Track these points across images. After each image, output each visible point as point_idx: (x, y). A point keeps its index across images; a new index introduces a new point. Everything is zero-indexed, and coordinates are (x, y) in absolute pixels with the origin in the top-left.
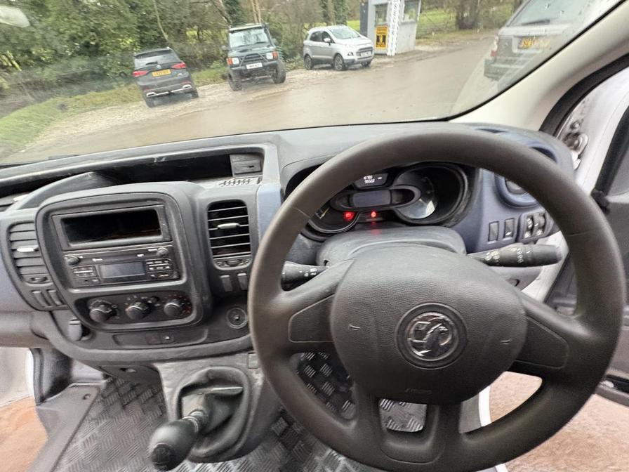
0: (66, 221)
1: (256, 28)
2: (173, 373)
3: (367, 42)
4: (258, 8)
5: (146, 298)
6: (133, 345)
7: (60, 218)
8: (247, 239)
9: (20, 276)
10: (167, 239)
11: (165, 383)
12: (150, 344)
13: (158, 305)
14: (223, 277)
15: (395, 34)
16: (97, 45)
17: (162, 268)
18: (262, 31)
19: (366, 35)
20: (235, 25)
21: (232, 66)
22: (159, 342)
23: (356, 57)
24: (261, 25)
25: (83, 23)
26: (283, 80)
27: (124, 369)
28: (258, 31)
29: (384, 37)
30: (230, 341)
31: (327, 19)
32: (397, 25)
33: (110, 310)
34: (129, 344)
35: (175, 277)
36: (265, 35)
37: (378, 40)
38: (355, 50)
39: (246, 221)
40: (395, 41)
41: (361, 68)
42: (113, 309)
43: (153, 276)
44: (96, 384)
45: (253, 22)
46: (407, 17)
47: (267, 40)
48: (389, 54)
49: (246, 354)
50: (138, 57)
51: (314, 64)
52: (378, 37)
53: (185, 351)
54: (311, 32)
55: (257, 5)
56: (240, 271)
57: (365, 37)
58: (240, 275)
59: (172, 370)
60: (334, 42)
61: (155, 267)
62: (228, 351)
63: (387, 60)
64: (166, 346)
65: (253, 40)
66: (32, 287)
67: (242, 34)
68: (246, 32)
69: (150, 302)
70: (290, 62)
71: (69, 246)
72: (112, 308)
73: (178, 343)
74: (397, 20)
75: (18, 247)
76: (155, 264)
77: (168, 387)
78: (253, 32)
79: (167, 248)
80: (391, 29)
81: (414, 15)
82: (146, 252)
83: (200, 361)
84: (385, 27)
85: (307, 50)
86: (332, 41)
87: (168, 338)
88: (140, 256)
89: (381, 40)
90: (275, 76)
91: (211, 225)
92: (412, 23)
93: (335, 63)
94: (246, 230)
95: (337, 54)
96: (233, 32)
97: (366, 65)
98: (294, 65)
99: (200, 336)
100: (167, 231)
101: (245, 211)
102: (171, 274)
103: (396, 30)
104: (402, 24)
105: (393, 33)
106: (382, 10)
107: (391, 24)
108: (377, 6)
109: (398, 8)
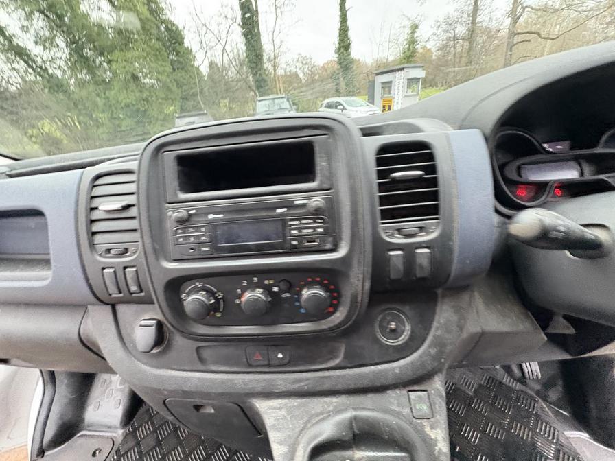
0: (182, 160)
1: (279, 98)
2: (284, 417)
3: (376, 109)
4: (281, 85)
5: (271, 282)
6: (224, 364)
7: (174, 156)
8: (435, 196)
9: (92, 245)
10: (325, 186)
11: (273, 436)
12: (250, 366)
13: (287, 295)
14: (392, 253)
15: (400, 103)
16: (145, 111)
17: (310, 231)
18: (285, 100)
19: (373, 104)
20: (261, 96)
22: (266, 363)
24: (284, 96)
25: (138, 94)
27: (197, 408)
28: (281, 100)
29: (390, 106)
30: (379, 367)
31: (338, 92)
32: (401, 97)
33: (213, 301)
34: (217, 363)
35: (329, 246)
36: (288, 103)
37: (384, 109)
39: (432, 169)
42: (217, 300)
43: (295, 243)
44: (109, 434)
45: (277, 94)
46: (410, 90)
47: (288, 107)
49: (405, 392)
50: (178, 118)
52: (384, 107)
53: (307, 379)
54: (325, 102)
55: (281, 82)
56: (420, 245)
57: (372, 106)
58: (419, 251)
59: (283, 412)
60: (346, 109)
61: (300, 229)
62: (378, 384)
64: (276, 370)
65: (276, 107)
66: (105, 263)
67: (267, 102)
68: (271, 101)
69: (275, 289)
71: (176, 195)
72: (215, 298)
73: (295, 365)
74: (401, 93)
75: (100, 203)
76: (301, 224)
77: (280, 443)
78: (276, 101)
79: (323, 199)
80: (395, 100)
81: (415, 89)
82: (290, 206)
83: (327, 399)
84: (391, 99)
86: (344, 109)
87: (280, 356)
88: (279, 211)
89: (387, 108)
91: (381, 174)
92: (415, 95)
94: (434, 182)
96: (260, 101)
99: (332, 355)
100: (327, 174)
101: (431, 157)
102: (324, 242)
103: (400, 101)
104: (406, 96)
105: (397, 103)
106: (387, 86)
107: (396, 96)
108: (383, 83)
109: (401, 85)
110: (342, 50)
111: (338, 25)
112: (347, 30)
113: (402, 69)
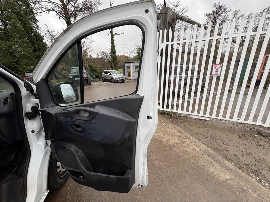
21: (69, 78)
23: (118, 79)
26: (90, 84)
29: (130, 75)
31: (112, 68)
37: (128, 75)
38: (118, 77)
40: (133, 76)
41: (121, 82)
46: (136, 70)
47: (86, 72)
48: (132, 79)
51: (105, 80)
52: (128, 74)
54: (104, 71)
60: (111, 74)
63: (131, 81)
70: (97, 79)
84: (130, 72)
85: (103, 76)
89: (129, 75)
90: (87, 83)
93: (112, 80)
95: (112, 78)
97: (123, 82)
98: (99, 80)
104: (135, 72)
105: (132, 74)
106: (129, 67)
107: (132, 71)
108: (127, 66)
109: (133, 67)
110: (112, 53)
111: (111, 45)
112: (115, 47)
113: (133, 62)
